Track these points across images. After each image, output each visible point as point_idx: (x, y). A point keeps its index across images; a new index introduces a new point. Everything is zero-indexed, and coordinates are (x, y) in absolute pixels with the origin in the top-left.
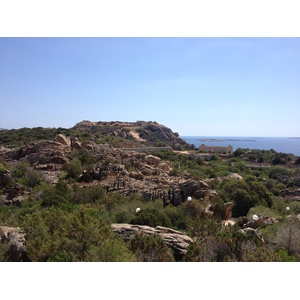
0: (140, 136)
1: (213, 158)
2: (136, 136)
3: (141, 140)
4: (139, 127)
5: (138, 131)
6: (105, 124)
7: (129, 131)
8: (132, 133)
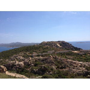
0: (60, 45)
1: (85, 54)
2: (59, 45)
3: (61, 46)
4: (59, 43)
5: (59, 44)
6: (49, 42)
7: (57, 44)
8: (57, 45)
